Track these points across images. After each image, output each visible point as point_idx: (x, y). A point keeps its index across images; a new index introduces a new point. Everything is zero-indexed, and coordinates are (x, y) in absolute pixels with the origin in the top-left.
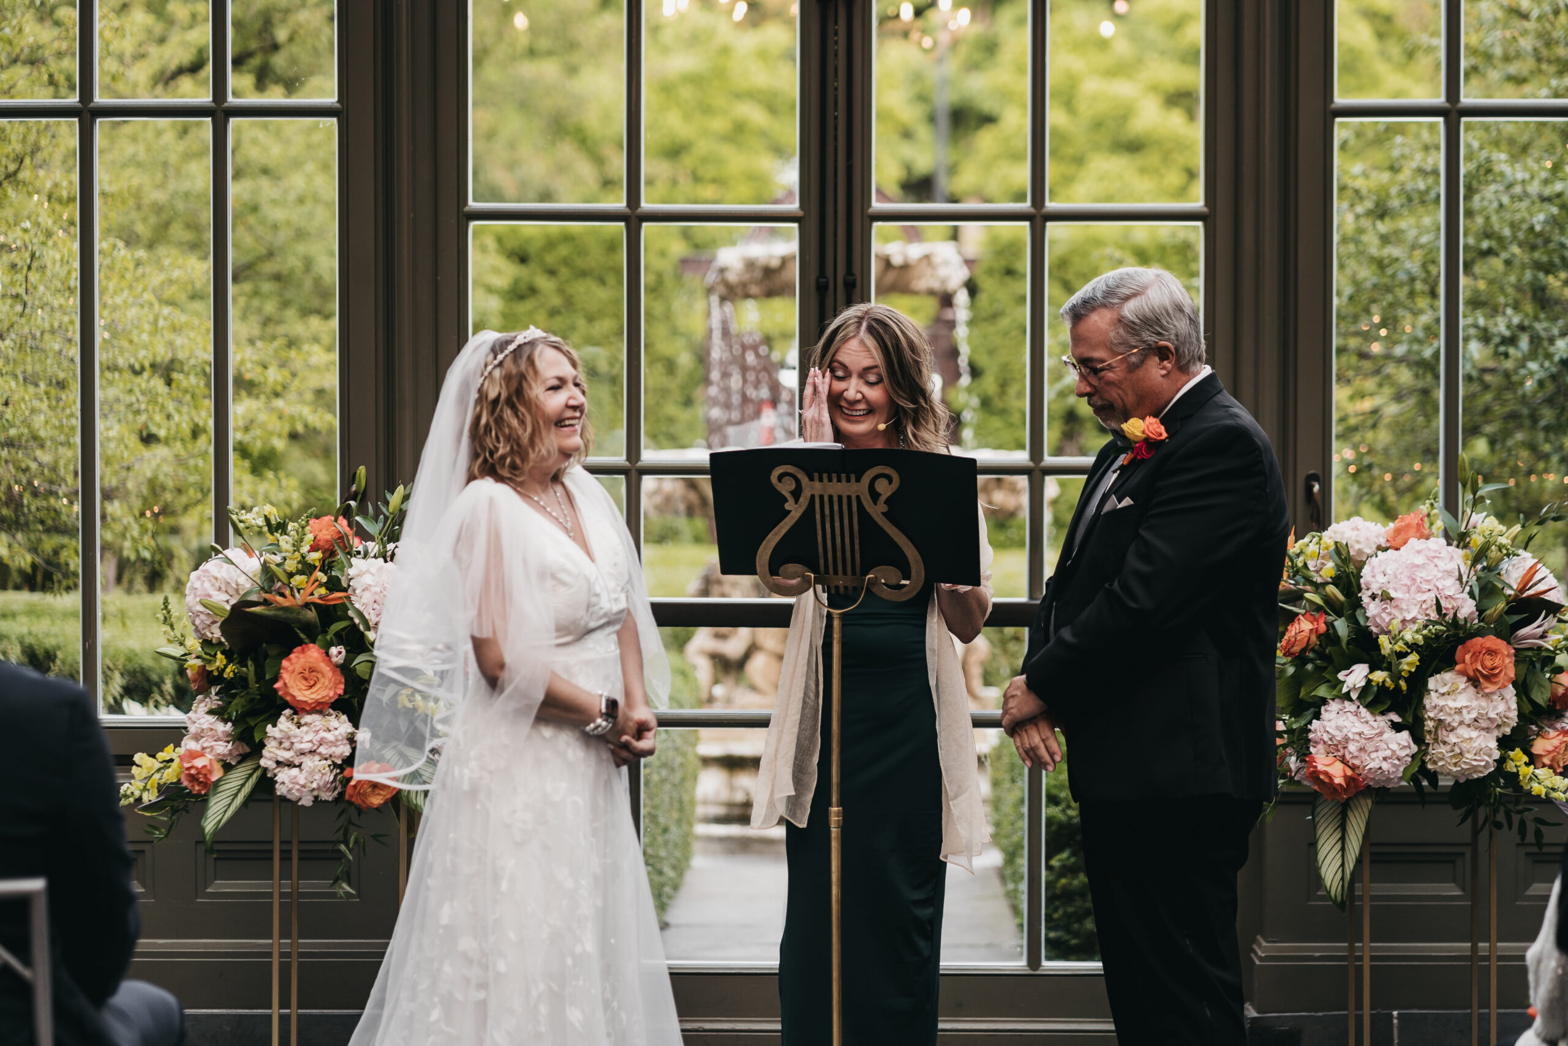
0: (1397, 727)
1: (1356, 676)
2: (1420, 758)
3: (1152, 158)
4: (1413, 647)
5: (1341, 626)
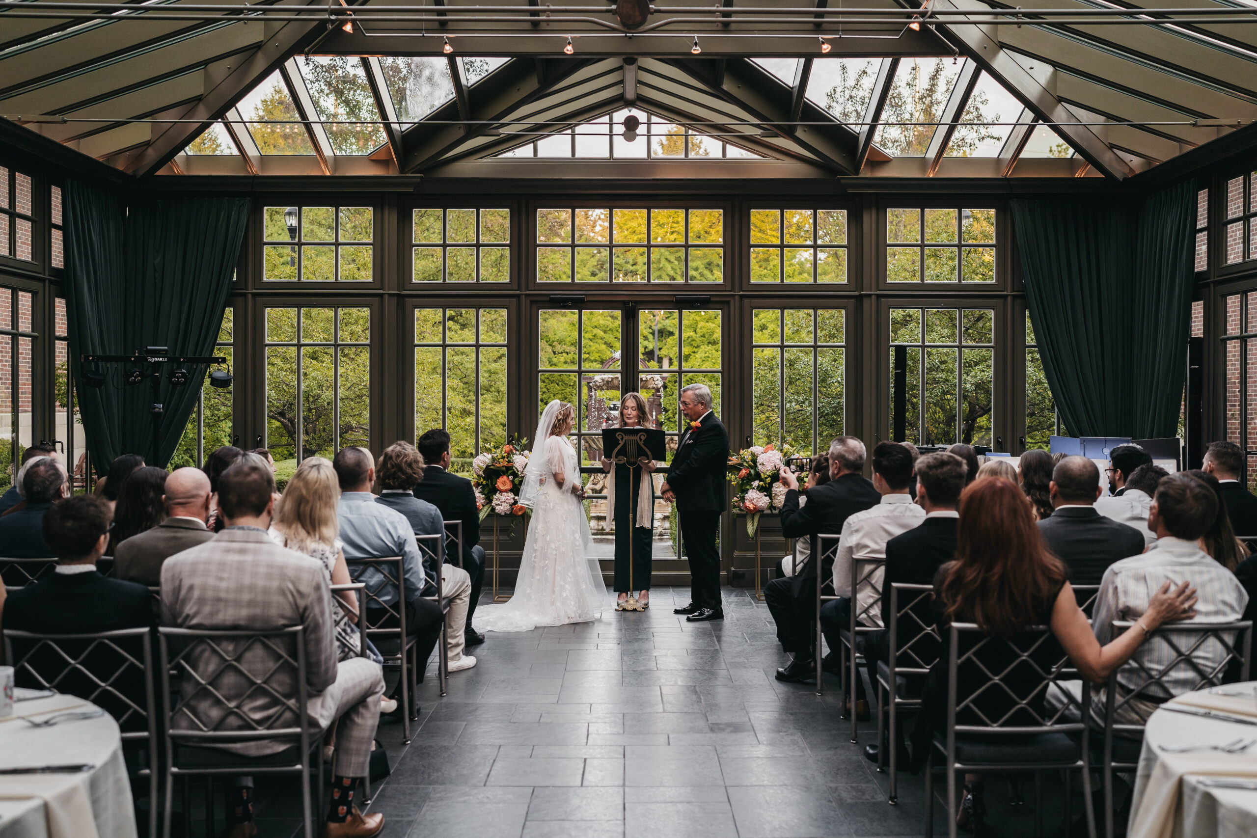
0: (766, 496)
1: (756, 483)
2: (771, 503)
4: (769, 476)
5: (752, 471)
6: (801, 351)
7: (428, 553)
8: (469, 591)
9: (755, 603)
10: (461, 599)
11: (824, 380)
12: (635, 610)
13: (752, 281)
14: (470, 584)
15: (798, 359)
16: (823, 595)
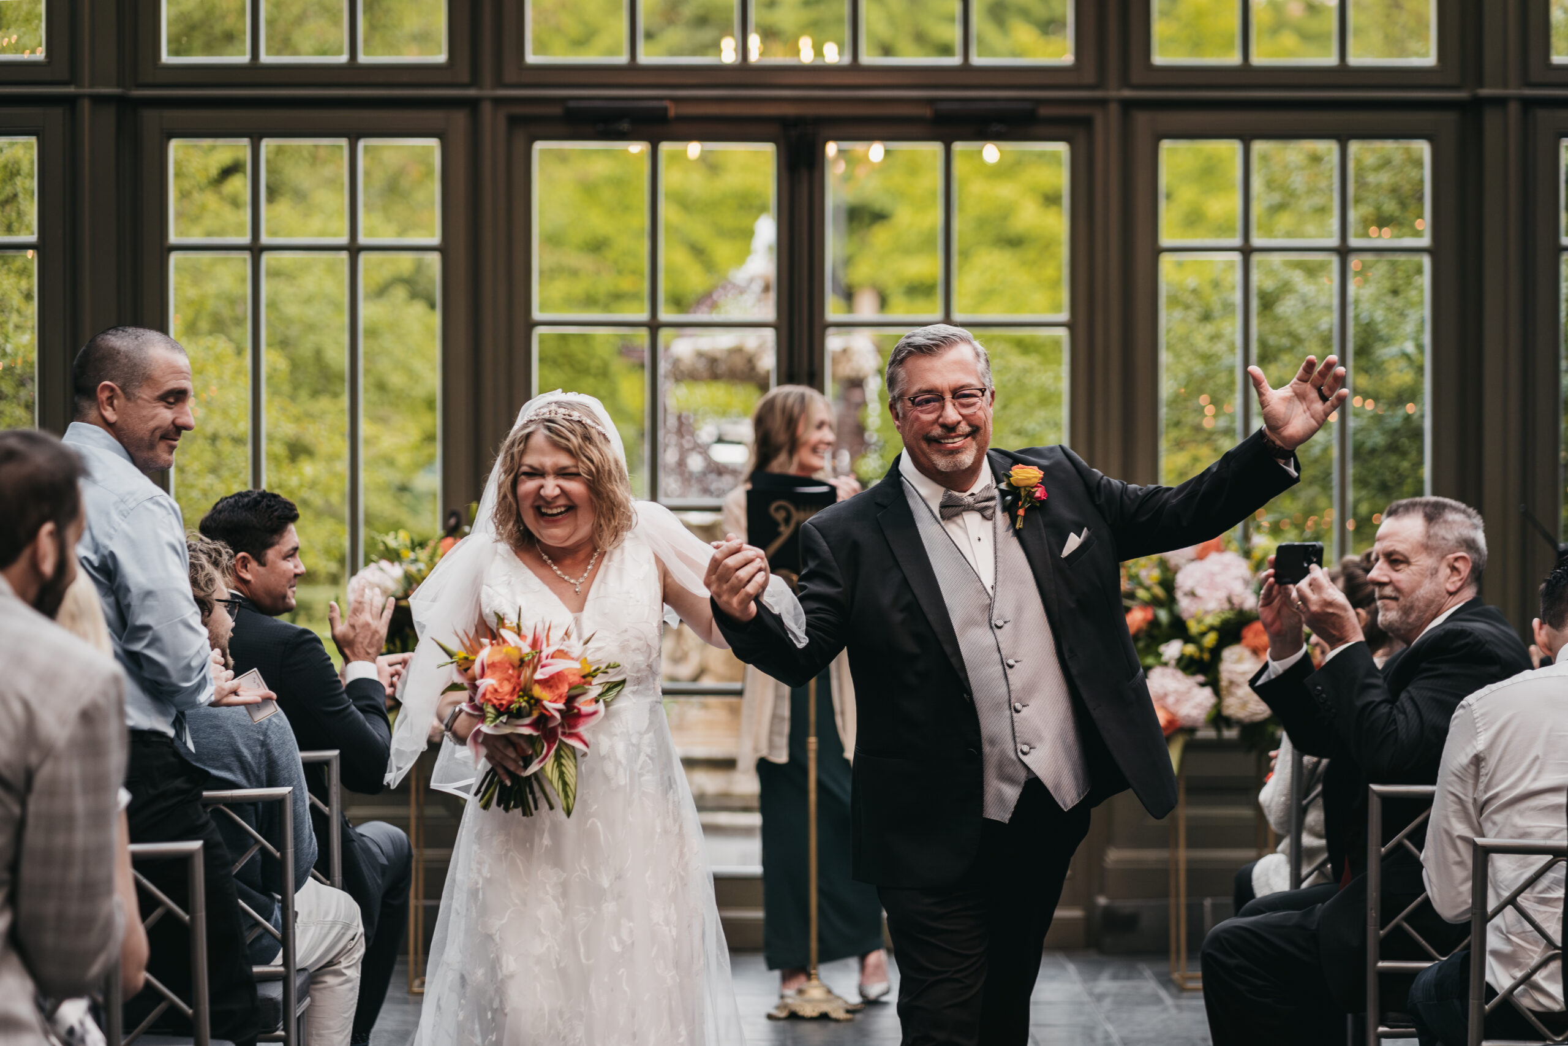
0: (1202, 685)
1: (1173, 649)
2: (1218, 707)
3: (1031, 254)
4: (1212, 628)
5: (1163, 615)
6: (1299, 265)
7: (257, 841)
8: (360, 952)
9: (1173, 996)
10: (339, 973)
11: (1363, 351)
12: (824, 1017)
13: (1159, 59)
14: (361, 930)
15: (1286, 288)
16: (1384, 958)
